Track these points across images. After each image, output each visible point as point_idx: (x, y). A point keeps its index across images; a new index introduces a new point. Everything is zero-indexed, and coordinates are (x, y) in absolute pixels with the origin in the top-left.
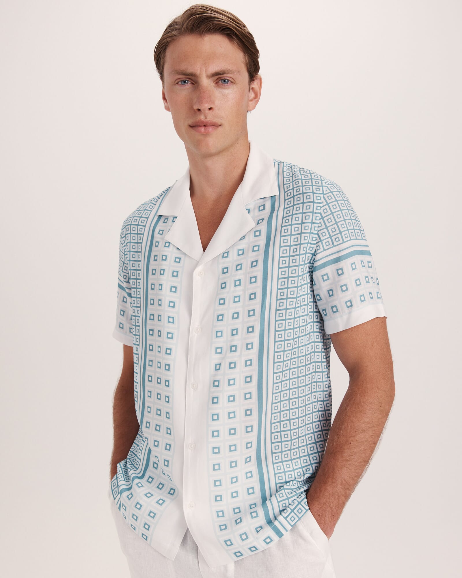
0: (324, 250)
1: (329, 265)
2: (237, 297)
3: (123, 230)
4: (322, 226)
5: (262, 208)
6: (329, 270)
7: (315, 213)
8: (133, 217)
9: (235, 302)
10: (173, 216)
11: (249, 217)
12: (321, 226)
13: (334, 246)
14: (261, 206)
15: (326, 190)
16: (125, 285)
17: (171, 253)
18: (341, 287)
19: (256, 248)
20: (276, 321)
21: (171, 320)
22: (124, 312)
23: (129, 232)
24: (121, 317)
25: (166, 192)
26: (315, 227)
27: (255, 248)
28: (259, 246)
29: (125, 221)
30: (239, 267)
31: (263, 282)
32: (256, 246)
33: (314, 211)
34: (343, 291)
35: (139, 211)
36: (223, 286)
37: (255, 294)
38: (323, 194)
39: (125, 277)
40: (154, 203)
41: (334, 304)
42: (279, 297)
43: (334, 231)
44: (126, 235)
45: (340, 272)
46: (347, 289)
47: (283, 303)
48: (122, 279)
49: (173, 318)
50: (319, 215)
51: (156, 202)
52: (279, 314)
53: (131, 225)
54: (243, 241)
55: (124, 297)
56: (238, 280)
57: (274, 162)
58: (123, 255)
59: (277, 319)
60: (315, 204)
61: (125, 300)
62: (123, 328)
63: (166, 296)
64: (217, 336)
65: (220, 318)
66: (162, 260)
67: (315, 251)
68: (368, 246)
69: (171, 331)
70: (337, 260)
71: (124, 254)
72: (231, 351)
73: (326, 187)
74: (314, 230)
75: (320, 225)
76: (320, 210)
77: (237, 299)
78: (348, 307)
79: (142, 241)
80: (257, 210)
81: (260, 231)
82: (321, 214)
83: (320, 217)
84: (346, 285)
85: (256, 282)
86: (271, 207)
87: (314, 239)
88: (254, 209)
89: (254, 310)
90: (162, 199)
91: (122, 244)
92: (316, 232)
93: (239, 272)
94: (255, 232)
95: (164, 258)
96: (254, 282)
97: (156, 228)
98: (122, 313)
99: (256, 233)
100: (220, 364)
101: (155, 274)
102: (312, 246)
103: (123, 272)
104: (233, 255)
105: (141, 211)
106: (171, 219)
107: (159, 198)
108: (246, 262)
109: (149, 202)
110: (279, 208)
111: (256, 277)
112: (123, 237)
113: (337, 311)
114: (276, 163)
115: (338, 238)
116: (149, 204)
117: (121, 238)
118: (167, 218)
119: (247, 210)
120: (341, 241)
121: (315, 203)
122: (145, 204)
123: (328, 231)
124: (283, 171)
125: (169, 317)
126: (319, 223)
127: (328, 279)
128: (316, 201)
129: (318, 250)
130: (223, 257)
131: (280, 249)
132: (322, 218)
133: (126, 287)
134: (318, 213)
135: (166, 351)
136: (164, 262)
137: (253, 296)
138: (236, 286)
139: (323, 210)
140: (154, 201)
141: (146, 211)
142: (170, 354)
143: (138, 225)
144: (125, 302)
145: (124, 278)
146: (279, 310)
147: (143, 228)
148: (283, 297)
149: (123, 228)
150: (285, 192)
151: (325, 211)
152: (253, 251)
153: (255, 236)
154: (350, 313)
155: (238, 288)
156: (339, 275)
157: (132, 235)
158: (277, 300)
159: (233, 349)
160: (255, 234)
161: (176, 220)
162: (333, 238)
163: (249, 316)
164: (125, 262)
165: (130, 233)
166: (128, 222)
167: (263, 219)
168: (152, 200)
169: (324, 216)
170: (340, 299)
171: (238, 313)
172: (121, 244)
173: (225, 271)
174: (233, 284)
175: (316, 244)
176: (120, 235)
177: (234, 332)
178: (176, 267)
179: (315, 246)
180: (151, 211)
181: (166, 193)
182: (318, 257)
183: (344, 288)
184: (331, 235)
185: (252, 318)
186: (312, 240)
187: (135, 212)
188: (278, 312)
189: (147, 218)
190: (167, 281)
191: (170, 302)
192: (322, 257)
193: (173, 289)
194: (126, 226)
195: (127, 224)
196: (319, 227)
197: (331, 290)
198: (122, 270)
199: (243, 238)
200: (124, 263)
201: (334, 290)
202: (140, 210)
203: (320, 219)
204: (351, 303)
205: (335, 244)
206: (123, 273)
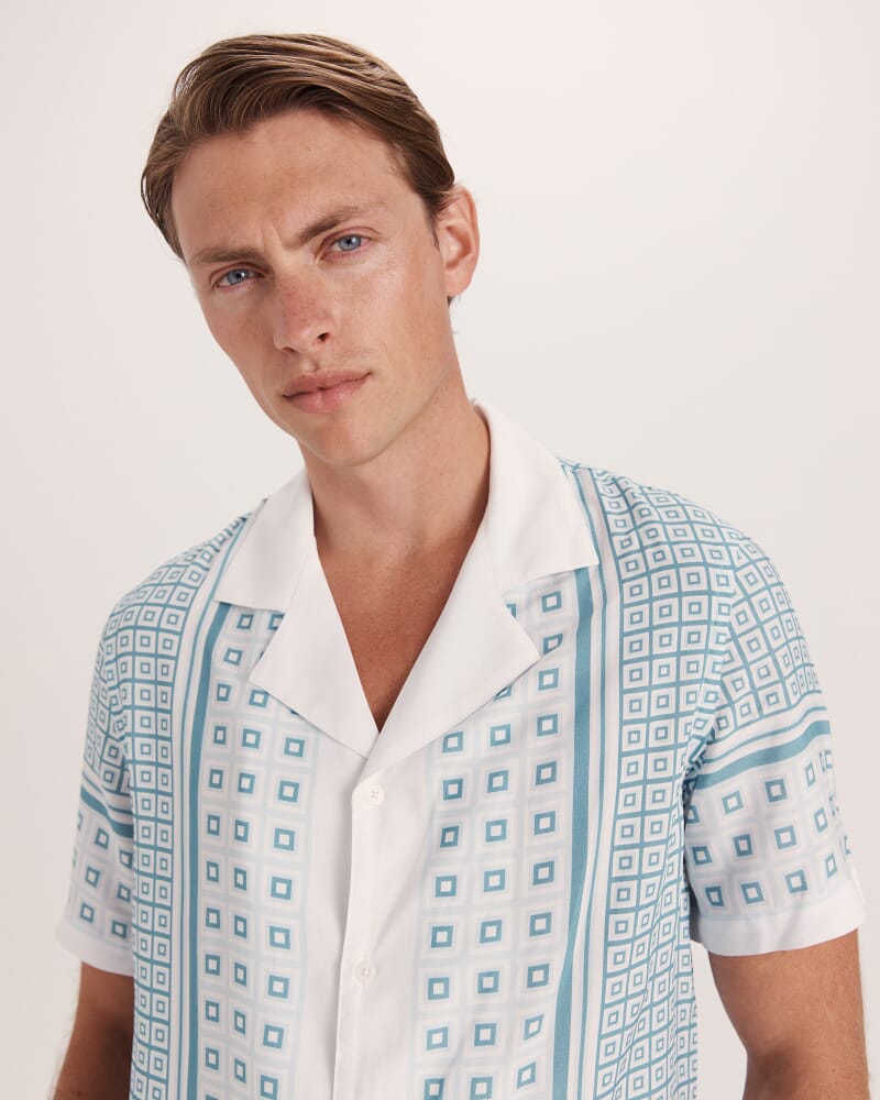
0: (737, 728)
1: (743, 770)
2: (495, 873)
3: (108, 642)
4: (732, 660)
5: (551, 602)
6: (746, 783)
7: (716, 623)
8: (142, 605)
9: (487, 888)
10: (270, 611)
11: (515, 626)
12: (729, 662)
13: (763, 717)
14: (550, 596)
15: (739, 558)
16: (107, 799)
17: (272, 725)
18: (778, 833)
19: (547, 725)
20: (608, 944)
21: (280, 938)
22: (97, 873)
23: (129, 649)
24: (89, 888)
25: (235, 533)
26: (715, 663)
27: (544, 723)
28: (554, 718)
29: (112, 615)
30: (495, 780)
31: (575, 831)
32: (548, 717)
33: (713, 619)
34: (781, 846)
35: (159, 588)
36: (449, 836)
37: (550, 865)
38: (732, 567)
39: (108, 777)
40: (205, 564)
41: (752, 878)
42: (616, 873)
43: (765, 676)
44: (118, 657)
45: (776, 790)
46: (793, 842)
47: (628, 890)
48: (100, 783)
49: (287, 932)
50: (725, 630)
51: (209, 561)
52: (618, 923)
53: (135, 628)
54: (505, 703)
55: (100, 831)
56: (497, 823)
57: (563, 466)
58: (107, 712)
59: (610, 939)
60: (714, 598)
61: (103, 839)
62: (91, 920)
63: (260, 858)
64: (431, 996)
65: (440, 936)
66: (245, 744)
67: (713, 733)
68: (823, 708)
69: (281, 972)
70: (771, 756)
71: (109, 709)
72: (478, 1042)
73: (737, 548)
74: (713, 671)
75: (727, 657)
76: (728, 614)
77: (494, 881)
78: (793, 890)
79: (174, 679)
80: (538, 606)
81: (555, 672)
82: (729, 625)
83: (729, 636)
84: (790, 829)
85: (552, 828)
86: (579, 600)
87: (711, 697)
88: (529, 603)
89: (547, 916)
90: (228, 554)
91: (105, 682)
92: (717, 677)
93: (500, 797)
94: (542, 674)
95: (250, 738)
96: (546, 831)
97: (218, 641)
98: (92, 877)
99: (546, 679)
100: (441, 1082)
101: (219, 786)
102: (704, 716)
103: (102, 760)
104: (477, 742)
105: (164, 588)
106: (262, 621)
107: (217, 551)
108: (520, 765)
109: (186, 560)
110: (604, 606)
111: (552, 815)
112: (108, 663)
113: (760, 898)
114: (568, 469)
115: (775, 694)
116: (187, 566)
117: (101, 663)
118: (249, 615)
119: (508, 606)
120: (783, 705)
121: (715, 594)
122: (175, 565)
123: (749, 674)
124: (599, 495)
125: (273, 930)
126: (725, 652)
127: (740, 805)
128: (715, 588)
129: (720, 729)
130: (446, 749)
131: (621, 729)
132: (734, 638)
133: (113, 805)
134: (724, 624)
135: (266, 1034)
136: (250, 753)
137: (544, 873)
138: (490, 839)
139: (737, 616)
140: (202, 557)
141: (180, 589)
142: (278, 1045)
143: (158, 630)
144: (101, 845)
145: (107, 781)
146: (616, 911)
147: (176, 638)
148: (627, 873)
149: (110, 633)
150: (617, 559)
151: (742, 618)
152: (540, 733)
153: (542, 687)
154: (798, 907)
155: (499, 846)
156: (773, 799)
157: (139, 660)
158: (611, 880)
159: (483, 1035)
160: (541, 679)
161: (283, 625)
162: (762, 694)
163: (533, 932)
164: (111, 733)
165: (134, 654)
166: (126, 620)
167: (560, 638)
168: (195, 556)
169: (738, 632)
170: (771, 867)
171: (498, 924)
172: (101, 682)
173: (454, 790)
174: (482, 834)
175: (717, 713)
176: (99, 655)
177: (488, 984)
178: (291, 769)
179: (712, 718)
180: (197, 589)
181: (237, 535)
182: (718, 749)
183: (785, 838)
184: (757, 686)
185: (544, 940)
186: (706, 701)
187: (145, 589)
188: (613, 918)
189: (187, 610)
190: (261, 812)
191: (276, 880)
192: (727, 750)
193: (284, 839)
194: (119, 630)
195: (122, 626)
196: (724, 663)
197: (747, 837)
198: (101, 757)
199: (506, 691)
200: (107, 736)
201: (755, 840)
202: (160, 584)
203: (728, 641)
204: (803, 878)
205: (766, 710)
206: (103, 764)
